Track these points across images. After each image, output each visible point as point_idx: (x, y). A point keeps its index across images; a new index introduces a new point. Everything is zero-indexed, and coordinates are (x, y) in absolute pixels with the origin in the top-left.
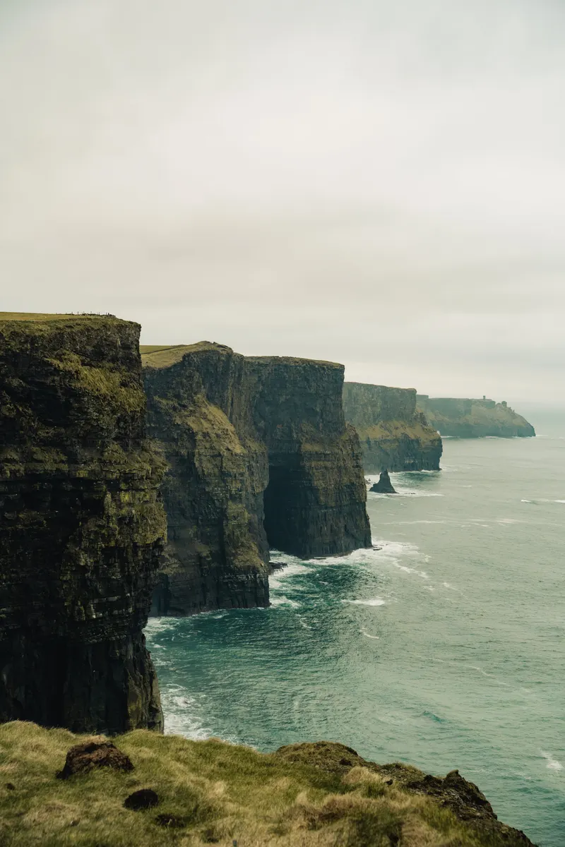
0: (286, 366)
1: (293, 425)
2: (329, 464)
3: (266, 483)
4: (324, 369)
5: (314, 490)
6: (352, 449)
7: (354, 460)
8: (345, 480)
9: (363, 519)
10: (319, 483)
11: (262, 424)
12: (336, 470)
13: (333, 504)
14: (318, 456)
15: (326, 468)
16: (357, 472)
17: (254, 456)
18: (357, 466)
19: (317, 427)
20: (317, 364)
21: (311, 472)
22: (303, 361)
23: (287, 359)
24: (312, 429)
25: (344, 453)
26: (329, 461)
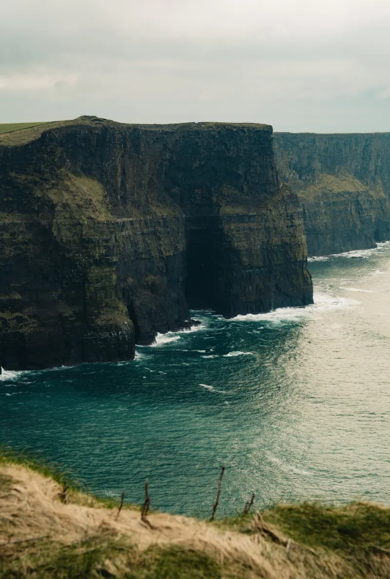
0: (197, 132)
1: (213, 189)
2: (254, 225)
3: (181, 247)
4: (244, 131)
5: (236, 252)
6: (286, 210)
7: (288, 220)
8: (276, 240)
9: (301, 277)
10: (241, 244)
11: (176, 190)
12: (263, 230)
13: (261, 264)
14: (241, 218)
15: (250, 229)
16: (292, 232)
17: (161, 221)
18: (292, 226)
19: (241, 189)
20: (235, 127)
21: (230, 234)
22: (218, 125)
23: (200, 124)
24: (235, 192)
25: (273, 213)
26: (254, 222)
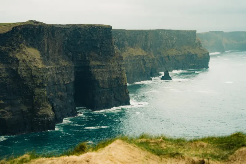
0: (79, 28)
1: (86, 53)
2: (104, 70)
3: (73, 79)
4: (100, 28)
5: (97, 81)
6: (118, 63)
7: (119, 67)
8: (114, 76)
9: (125, 93)
10: (99, 78)
11: (70, 54)
12: (108, 72)
13: (108, 87)
14: (99, 66)
15: (103, 71)
16: (121, 73)
17: (64, 68)
18: (121, 70)
19: (99, 54)
20: (96, 26)
21: (94, 74)
22: (88, 25)
23: (80, 25)
24: (96, 55)
25: (113, 64)
26: (104, 68)
